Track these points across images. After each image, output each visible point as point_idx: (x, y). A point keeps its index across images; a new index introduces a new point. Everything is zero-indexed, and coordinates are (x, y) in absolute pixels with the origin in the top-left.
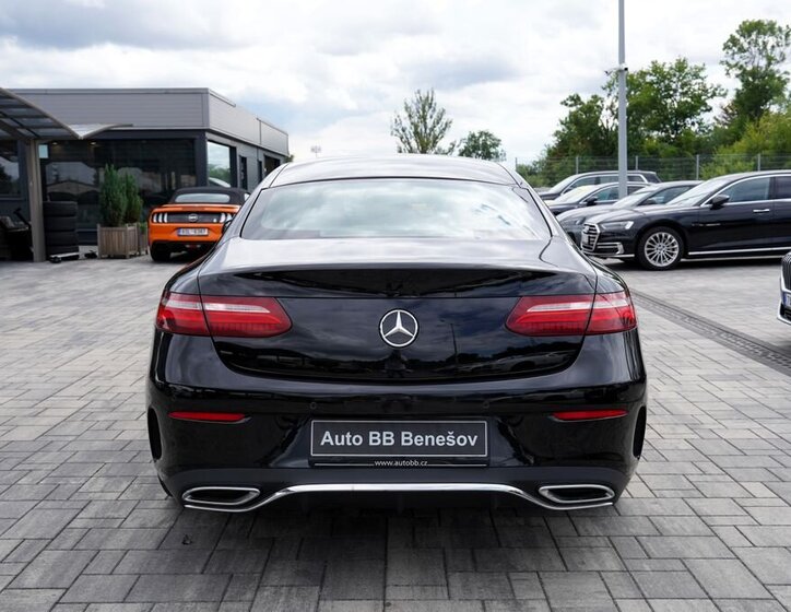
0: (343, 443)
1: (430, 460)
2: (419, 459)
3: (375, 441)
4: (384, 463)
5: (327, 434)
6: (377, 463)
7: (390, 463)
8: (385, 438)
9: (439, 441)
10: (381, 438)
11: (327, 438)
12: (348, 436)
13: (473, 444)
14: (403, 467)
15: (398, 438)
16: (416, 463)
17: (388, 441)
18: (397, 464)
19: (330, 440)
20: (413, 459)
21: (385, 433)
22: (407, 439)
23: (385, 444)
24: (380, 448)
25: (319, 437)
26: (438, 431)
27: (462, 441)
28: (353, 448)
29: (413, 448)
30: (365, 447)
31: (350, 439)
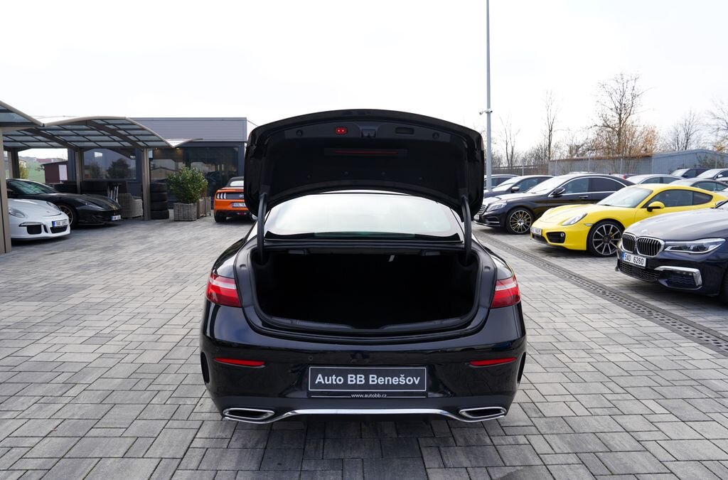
0: (330, 382)
1: (388, 394)
2: (381, 393)
3: (352, 381)
4: (357, 396)
5: (320, 376)
6: (353, 396)
7: (362, 396)
8: (358, 379)
9: (395, 381)
10: (356, 379)
11: (320, 379)
12: (334, 377)
13: (417, 382)
14: (370, 398)
15: (367, 379)
16: (379, 396)
17: (361, 381)
18: (366, 396)
19: (322, 380)
20: (377, 393)
21: (358, 376)
22: (373, 380)
23: (358, 383)
24: (355, 386)
25: (314, 378)
26: (393, 374)
27: (410, 381)
28: (337, 386)
29: (377, 386)
30: (345, 385)
31: (335, 380)
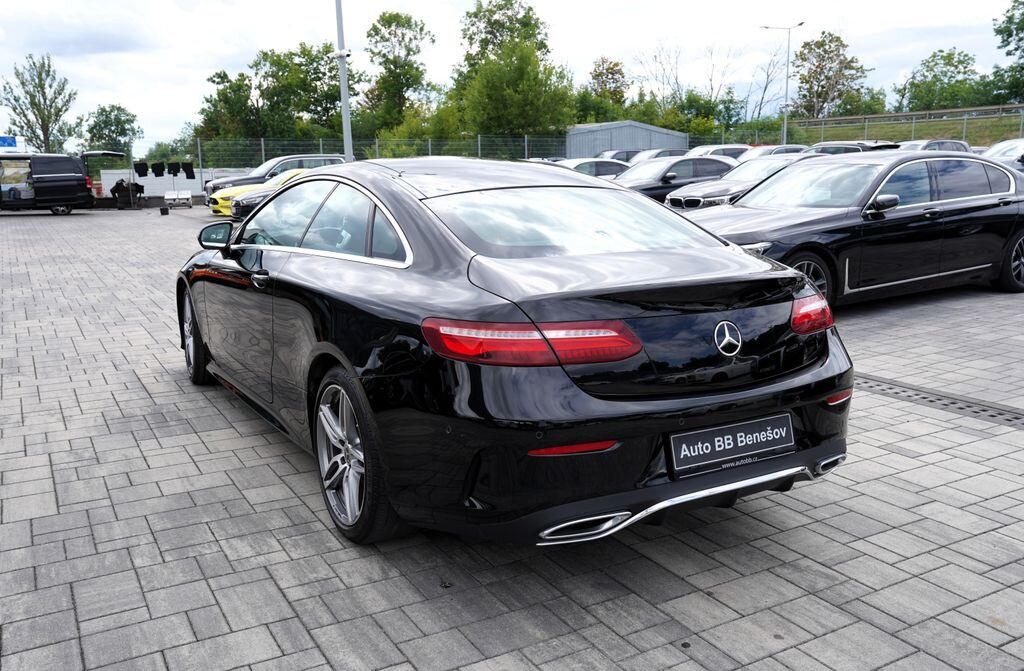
0: (697, 453)
1: (759, 455)
2: (752, 456)
3: (720, 446)
4: (728, 465)
5: (684, 446)
6: (724, 466)
7: (732, 464)
8: (726, 442)
9: (762, 437)
10: (724, 442)
11: (685, 451)
12: (700, 445)
13: (784, 435)
14: (742, 465)
15: (735, 440)
16: (749, 460)
17: (729, 444)
18: (738, 463)
19: (687, 452)
20: (748, 457)
21: (726, 438)
22: (744, 439)
23: (727, 447)
24: (725, 452)
25: (678, 452)
26: (761, 428)
27: (777, 434)
28: (705, 457)
29: (747, 448)
30: (714, 454)
31: (702, 448)
